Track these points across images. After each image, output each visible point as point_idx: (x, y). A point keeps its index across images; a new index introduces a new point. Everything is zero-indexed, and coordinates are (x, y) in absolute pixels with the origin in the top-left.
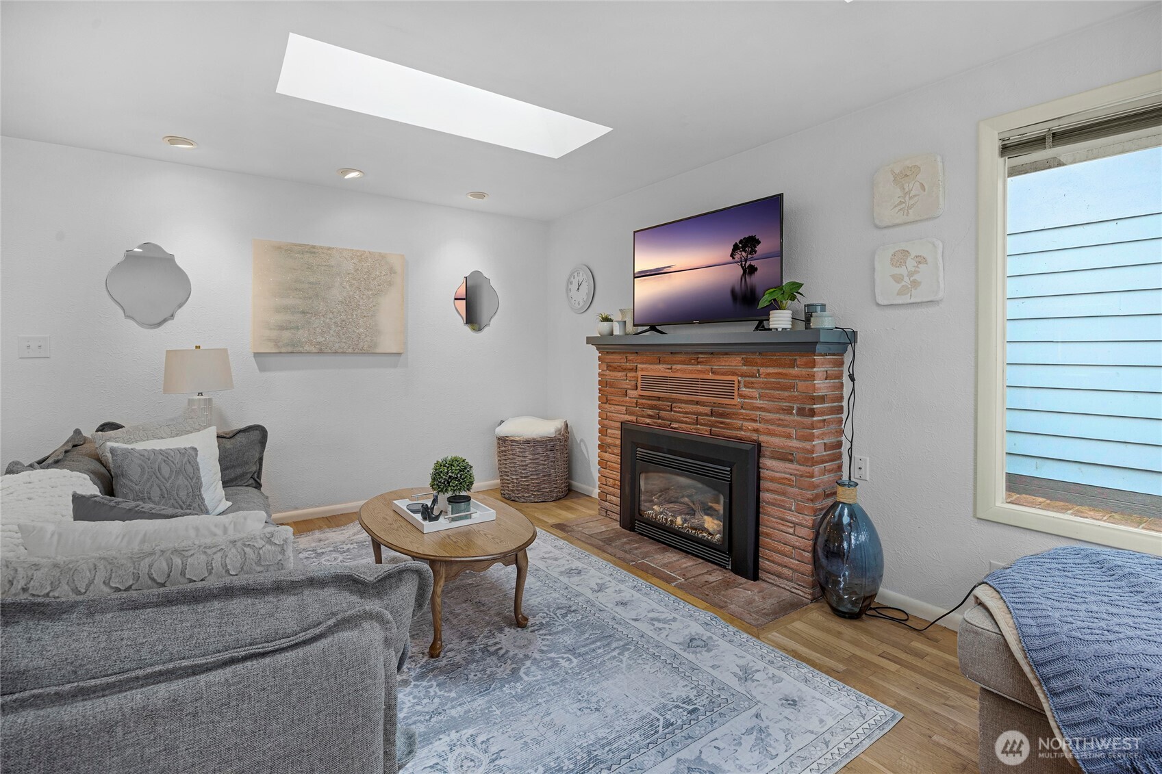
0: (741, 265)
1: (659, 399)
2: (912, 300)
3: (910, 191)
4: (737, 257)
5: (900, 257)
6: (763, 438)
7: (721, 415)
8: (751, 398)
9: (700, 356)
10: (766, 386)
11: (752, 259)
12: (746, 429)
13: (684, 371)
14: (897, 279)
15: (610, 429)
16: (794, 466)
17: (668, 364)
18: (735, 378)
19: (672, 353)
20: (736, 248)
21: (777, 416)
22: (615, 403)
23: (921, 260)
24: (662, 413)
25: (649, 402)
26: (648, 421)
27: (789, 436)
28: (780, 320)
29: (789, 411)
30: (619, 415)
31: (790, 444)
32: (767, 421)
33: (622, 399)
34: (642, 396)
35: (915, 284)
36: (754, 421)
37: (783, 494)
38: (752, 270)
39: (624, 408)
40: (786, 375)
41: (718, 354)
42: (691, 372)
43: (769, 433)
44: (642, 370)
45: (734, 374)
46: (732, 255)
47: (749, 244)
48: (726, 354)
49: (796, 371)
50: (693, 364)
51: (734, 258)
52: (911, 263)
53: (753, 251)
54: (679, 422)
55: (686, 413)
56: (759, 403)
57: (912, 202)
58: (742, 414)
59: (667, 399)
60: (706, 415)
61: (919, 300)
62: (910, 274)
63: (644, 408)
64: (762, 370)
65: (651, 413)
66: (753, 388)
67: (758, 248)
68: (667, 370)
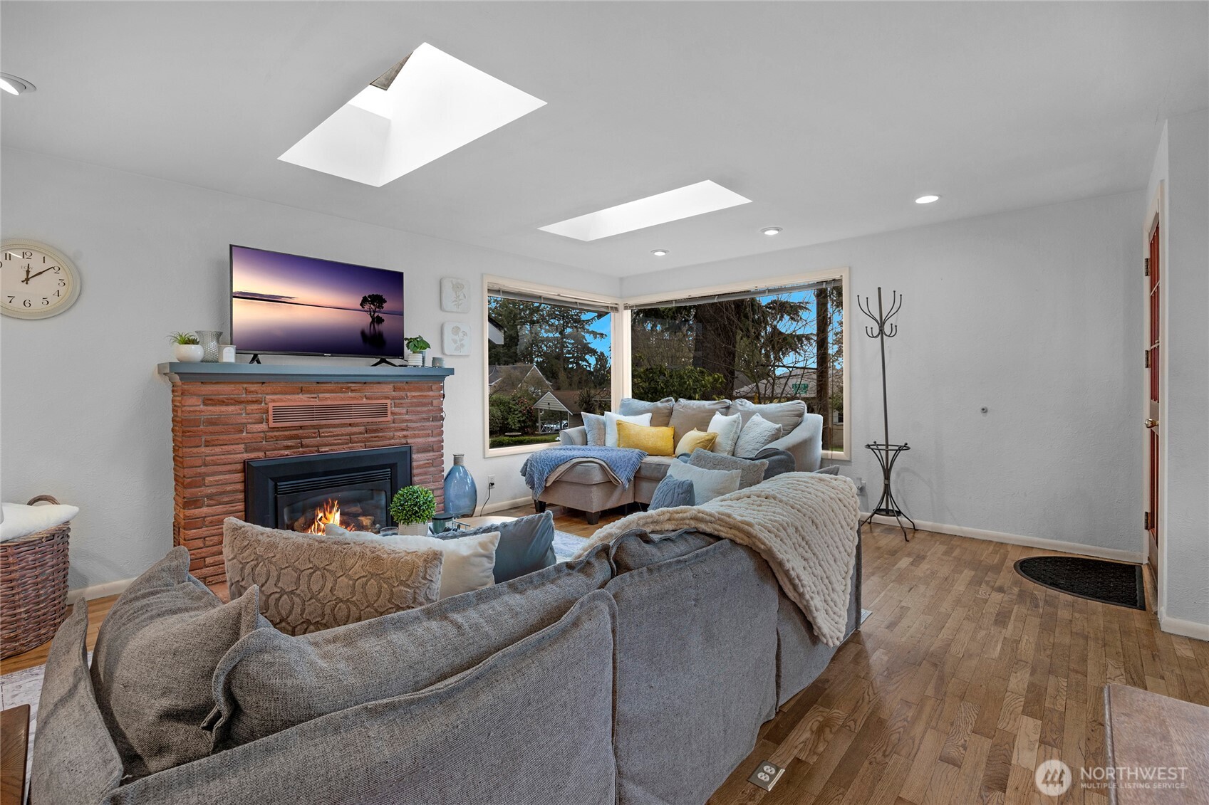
0: (370, 314)
1: (301, 427)
2: (461, 354)
3: (459, 296)
4: (367, 307)
5: (456, 330)
6: (409, 441)
7: (375, 431)
8: (400, 414)
9: (350, 385)
10: (412, 405)
11: (380, 312)
12: (396, 439)
13: (335, 399)
14: (455, 342)
15: (208, 476)
16: (431, 454)
17: (314, 393)
18: (388, 401)
19: (318, 383)
20: (365, 300)
21: (421, 424)
22: (221, 442)
23: (465, 334)
24: (305, 441)
25: (287, 433)
26: (286, 452)
27: (428, 435)
28: (413, 359)
29: (427, 419)
30: (232, 456)
31: (430, 440)
32: (413, 429)
33: (237, 436)
34: (273, 429)
35: (462, 345)
36: (403, 430)
37: (425, 474)
38: (380, 320)
39: (243, 446)
40: (425, 396)
41: (371, 383)
42: (342, 399)
43: (415, 436)
44: (274, 401)
45: (387, 398)
46: (361, 305)
47: (377, 300)
48: (379, 383)
49: (431, 393)
50: (345, 392)
51: (363, 307)
52: (461, 334)
53: (380, 307)
54: (331, 445)
55: (337, 435)
56: (407, 417)
57: (460, 302)
58: (394, 427)
59: (313, 427)
60: (361, 433)
61: (464, 354)
62: (461, 340)
63: (277, 440)
64: (409, 394)
65: (290, 444)
66: (402, 407)
67: (384, 305)
68: (312, 399)
